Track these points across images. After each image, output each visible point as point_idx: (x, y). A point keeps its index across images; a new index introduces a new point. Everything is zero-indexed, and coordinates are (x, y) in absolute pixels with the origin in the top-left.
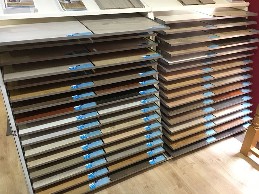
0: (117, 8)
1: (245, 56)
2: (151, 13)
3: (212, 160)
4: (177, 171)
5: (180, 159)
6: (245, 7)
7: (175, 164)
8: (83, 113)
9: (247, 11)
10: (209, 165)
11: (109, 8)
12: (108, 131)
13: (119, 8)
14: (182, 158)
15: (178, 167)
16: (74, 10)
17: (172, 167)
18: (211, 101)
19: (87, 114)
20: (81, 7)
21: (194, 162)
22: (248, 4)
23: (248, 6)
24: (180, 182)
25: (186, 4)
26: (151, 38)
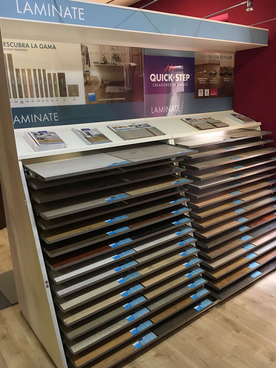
0: (140, 137)
1: (269, 176)
2: (172, 140)
3: (264, 298)
4: (229, 316)
5: (228, 302)
6: (257, 127)
7: (223, 308)
8: (119, 252)
9: (260, 130)
10: (262, 303)
11: (132, 138)
12: (146, 271)
13: (142, 138)
14: (229, 301)
15: (228, 312)
16: (100, 143)
17: (222, 313)
18: (246, 229)
19: (122, 253)
20: (105, 140)
21: (245, 303)
22: (260, 123)
23: (260, 126)
24: (236, 327)
25: (203, 129)
26: (175, 164)
